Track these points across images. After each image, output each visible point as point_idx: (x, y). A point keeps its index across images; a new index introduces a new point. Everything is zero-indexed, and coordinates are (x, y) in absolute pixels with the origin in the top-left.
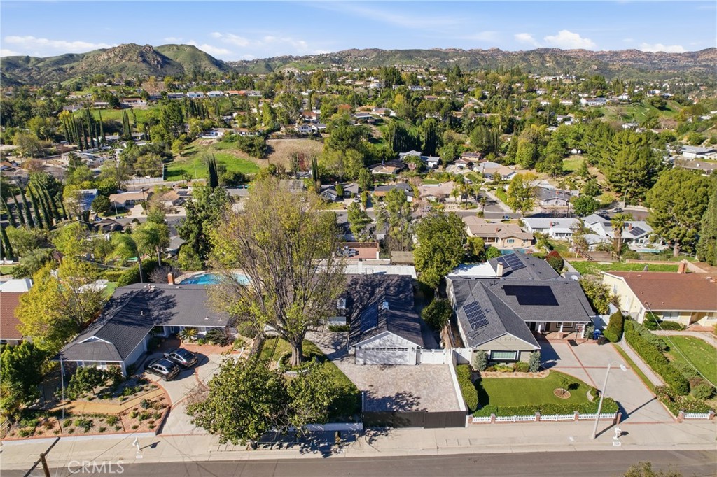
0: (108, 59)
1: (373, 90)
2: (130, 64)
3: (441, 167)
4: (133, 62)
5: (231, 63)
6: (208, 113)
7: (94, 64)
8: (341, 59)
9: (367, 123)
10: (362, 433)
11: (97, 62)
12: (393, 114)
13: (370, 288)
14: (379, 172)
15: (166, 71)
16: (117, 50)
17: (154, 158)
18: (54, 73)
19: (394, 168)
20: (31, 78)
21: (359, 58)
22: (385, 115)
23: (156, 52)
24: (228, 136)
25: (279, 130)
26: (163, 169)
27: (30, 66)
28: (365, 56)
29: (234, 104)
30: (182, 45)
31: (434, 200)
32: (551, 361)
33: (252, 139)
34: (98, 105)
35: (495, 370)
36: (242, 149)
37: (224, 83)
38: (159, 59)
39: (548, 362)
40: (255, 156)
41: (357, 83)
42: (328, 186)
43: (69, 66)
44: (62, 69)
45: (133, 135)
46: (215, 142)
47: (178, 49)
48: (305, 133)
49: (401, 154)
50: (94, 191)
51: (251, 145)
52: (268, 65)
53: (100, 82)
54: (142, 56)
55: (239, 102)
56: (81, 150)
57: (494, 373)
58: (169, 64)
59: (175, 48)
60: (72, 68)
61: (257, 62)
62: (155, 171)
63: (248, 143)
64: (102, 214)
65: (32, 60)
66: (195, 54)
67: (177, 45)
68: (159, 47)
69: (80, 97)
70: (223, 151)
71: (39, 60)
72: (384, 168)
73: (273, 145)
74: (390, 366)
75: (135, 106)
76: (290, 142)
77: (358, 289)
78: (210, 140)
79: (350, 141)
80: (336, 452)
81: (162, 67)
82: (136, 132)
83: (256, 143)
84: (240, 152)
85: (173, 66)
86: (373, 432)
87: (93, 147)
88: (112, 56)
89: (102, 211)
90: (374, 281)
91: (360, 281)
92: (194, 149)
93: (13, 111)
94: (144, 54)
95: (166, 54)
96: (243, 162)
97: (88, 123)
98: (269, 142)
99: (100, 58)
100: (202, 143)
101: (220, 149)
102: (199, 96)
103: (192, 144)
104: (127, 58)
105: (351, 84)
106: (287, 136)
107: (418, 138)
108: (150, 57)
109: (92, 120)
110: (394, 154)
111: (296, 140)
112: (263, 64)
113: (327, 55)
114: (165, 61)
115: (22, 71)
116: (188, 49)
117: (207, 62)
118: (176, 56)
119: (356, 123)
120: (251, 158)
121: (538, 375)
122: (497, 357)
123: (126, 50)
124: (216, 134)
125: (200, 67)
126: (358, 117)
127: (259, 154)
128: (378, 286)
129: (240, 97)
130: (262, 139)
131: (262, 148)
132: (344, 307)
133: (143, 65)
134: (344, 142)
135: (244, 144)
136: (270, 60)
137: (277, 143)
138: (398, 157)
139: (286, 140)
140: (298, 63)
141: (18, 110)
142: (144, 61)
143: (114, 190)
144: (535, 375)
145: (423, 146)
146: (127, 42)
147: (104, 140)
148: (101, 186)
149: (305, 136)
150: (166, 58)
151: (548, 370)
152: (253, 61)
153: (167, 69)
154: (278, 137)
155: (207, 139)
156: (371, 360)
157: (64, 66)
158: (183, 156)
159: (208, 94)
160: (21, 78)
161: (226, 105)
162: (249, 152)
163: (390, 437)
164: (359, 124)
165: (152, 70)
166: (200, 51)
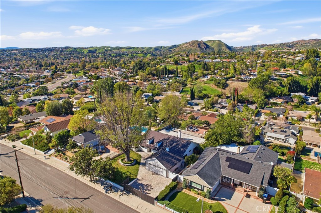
0: (186, 47)
1: (297, 61)
2: (194, 48)
3: (316, 103)
4: (196, 47)
5: (237, 48)
6: (211, 68)
7: (182, 48)
8: (293, 45)
9: (282, 77)
10: (122, 191)
11: (183, 47)
12: (300, 73)
13: (172, 142)
14: (274, 101)
15: (207, 51)
16: (190, 43)
17: (177, 85)
18: (168, 52)
19: (283, 100)
20: (160, 53)
21: (304, 45)
22: (295, 74)
23: (204, 43)
24: (211, 79)
25: (235, 77)
26: (181, 89)
27: (162, 49)
28: (308, 43)
29: (223, 65)
30: (215, 40)
31: (296, 119)
32: (224, 198)
33: (220, 80)
34: (171, 64)
35: (190, 191)
36: (215, 84)
37: (225, 56)
38: (205, 46)
39: (221, 198)
40: (220, 88)
41: (289, 57)
42: (241, 104)
43: (173, 49)
44: (171, 50)
45: (179, 75)
46: (206, 80)
47: (213, 42)
48: (246, 80)
49: (292, 94)
50: (151, 94)
51: (219, 83)
52: (253, 48)
53: (178, 55)
54: (199, 45)
55: (225, 64)
56: (159, 79)
57: (189, 192)
58: (209, 48)
59: (212, 41)
60: (174, 50)
61: (249, 47)
62: (177, 90)
63: (218, 82)
64: (150, 103)
65: (163, 47)
66: (220, 44)
67: (213, 40)
68: (206, 41)
69: (169, 60)
70: (207, 84)
71: (165, 47)
72: (277, 100)
73: (229, 84)
74: (157, 174)
75: (183, 64)
76: (237, 83)
77: (168, 142)
78: (204, 80)
79: (259, 84)
80: (108, 193)
81: (206, 49)
82: (181, 74)
83: (221, 82)
84: (214, 85)
85: (210, 49)
86: (125, 193)
87: (163, 79)
88: (188, 45)
89: (150, 102)
90: (176, 140)
91: (170, 139)
92: (196, 83)
93: (145, 65)
94: (199, 44)
95: (208, 44)
96: (214, 90)
97: (164, 70)
98: (228, 82)
99: (184, 46)
100: (200, 80)
101: (206, 84)
102: (209, 61)
103: (197, 81)
104: (193, 46)
105: (286, 58)
106: (237, 80)
107: (307, 86)
108: (202, 45)
109: (166, 69)
110: (287, 93)
111: (241, 82)
112: (251, 48)
113: (285, 43)
114: (208, 47)
115: (159, 51)
116: (218, 42)
117: (225, 47)
118: (212, 45)
119: (276, 77)
120: (218, 88)
121: (208, 201)
122: (194, 185)
123: (193, 43)
124: (208, 77)
125: (221, 49)
126: (277, 74)
127: (221, 87)
128: (175, 142)
129: (227, 62)
130: (224, 81)
131: (223, 85)
132: (158, 147)
133: (198, 48)
134: (256, 85)
135: (216, 82)
136: (255, 46)
137: (232, 83)
138: (290, 95)
139: (236, 82)
140: (267, 48)
141: (146, 64)
142: (199, 47)
143: (158, 95)
144: (207, 200)
145: (308, 91)
146: (194, 40)
147: (168, 77)
148: (154, 93)
149: (245, 81)
150: (208, 46)
151: (217, 201)
152: (247, 47)
153: (208, 50)
154: (233, 80)
155: (203, 79)
156: (152, 169)
157: (172, 49)
158: (191, 85)
159: (214, 60)
160: (157, 54)
161: (220, 65)
162: (218, 86)
163: (128, 196)
164: (277, 77)
165: (201, 50)
166: (223, 43)
